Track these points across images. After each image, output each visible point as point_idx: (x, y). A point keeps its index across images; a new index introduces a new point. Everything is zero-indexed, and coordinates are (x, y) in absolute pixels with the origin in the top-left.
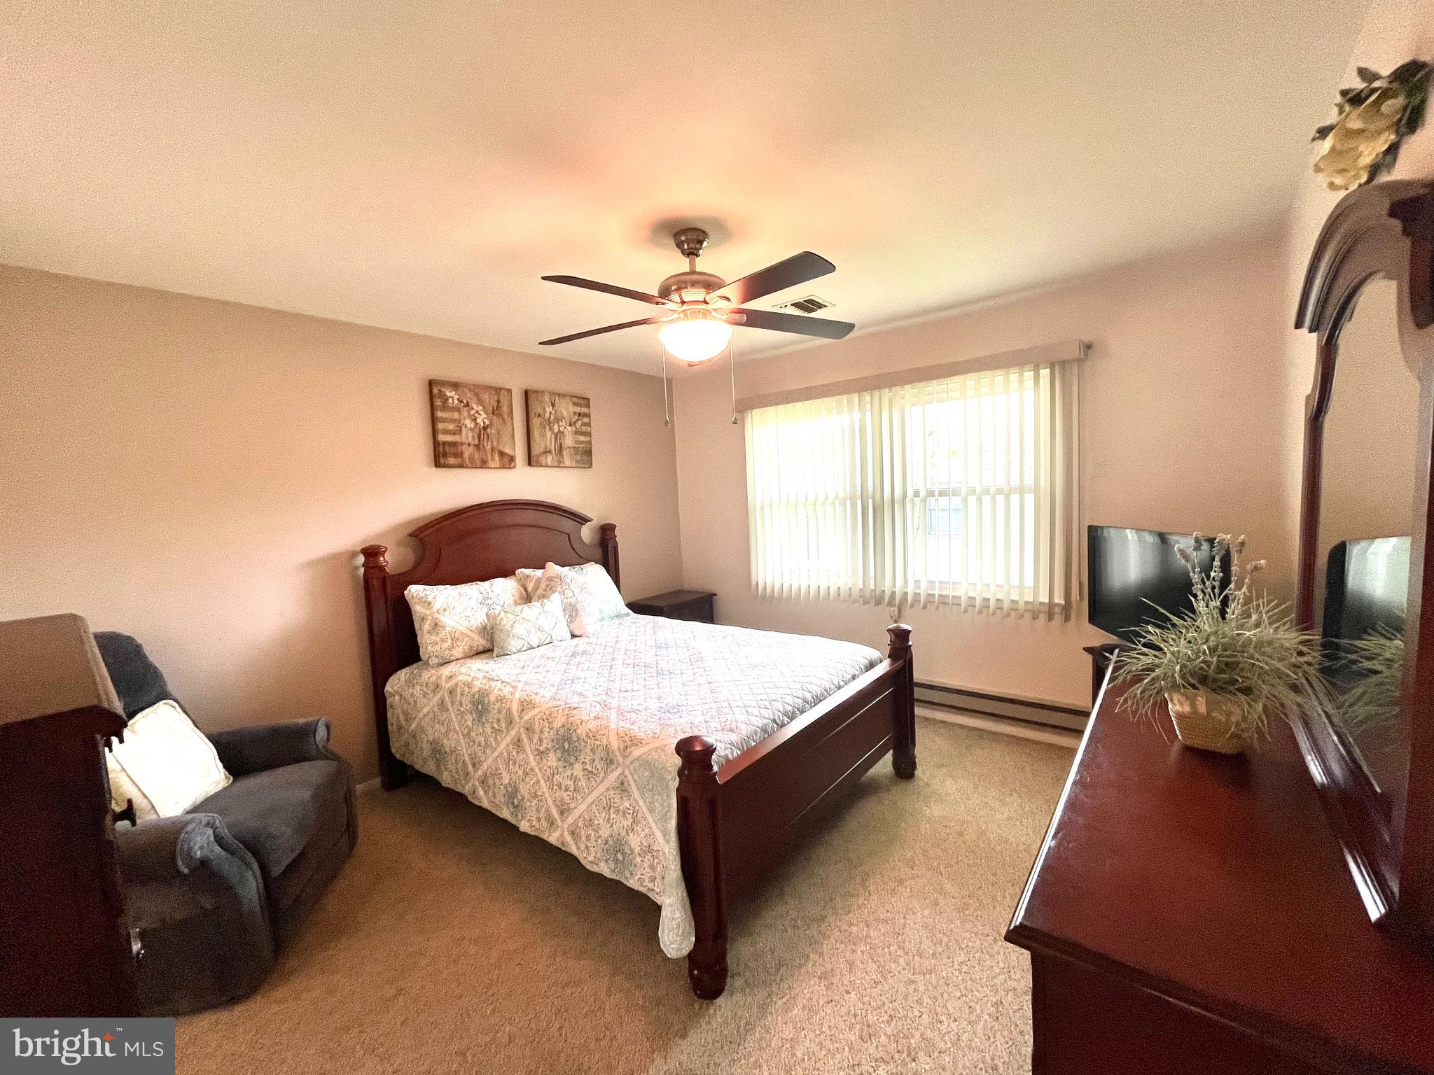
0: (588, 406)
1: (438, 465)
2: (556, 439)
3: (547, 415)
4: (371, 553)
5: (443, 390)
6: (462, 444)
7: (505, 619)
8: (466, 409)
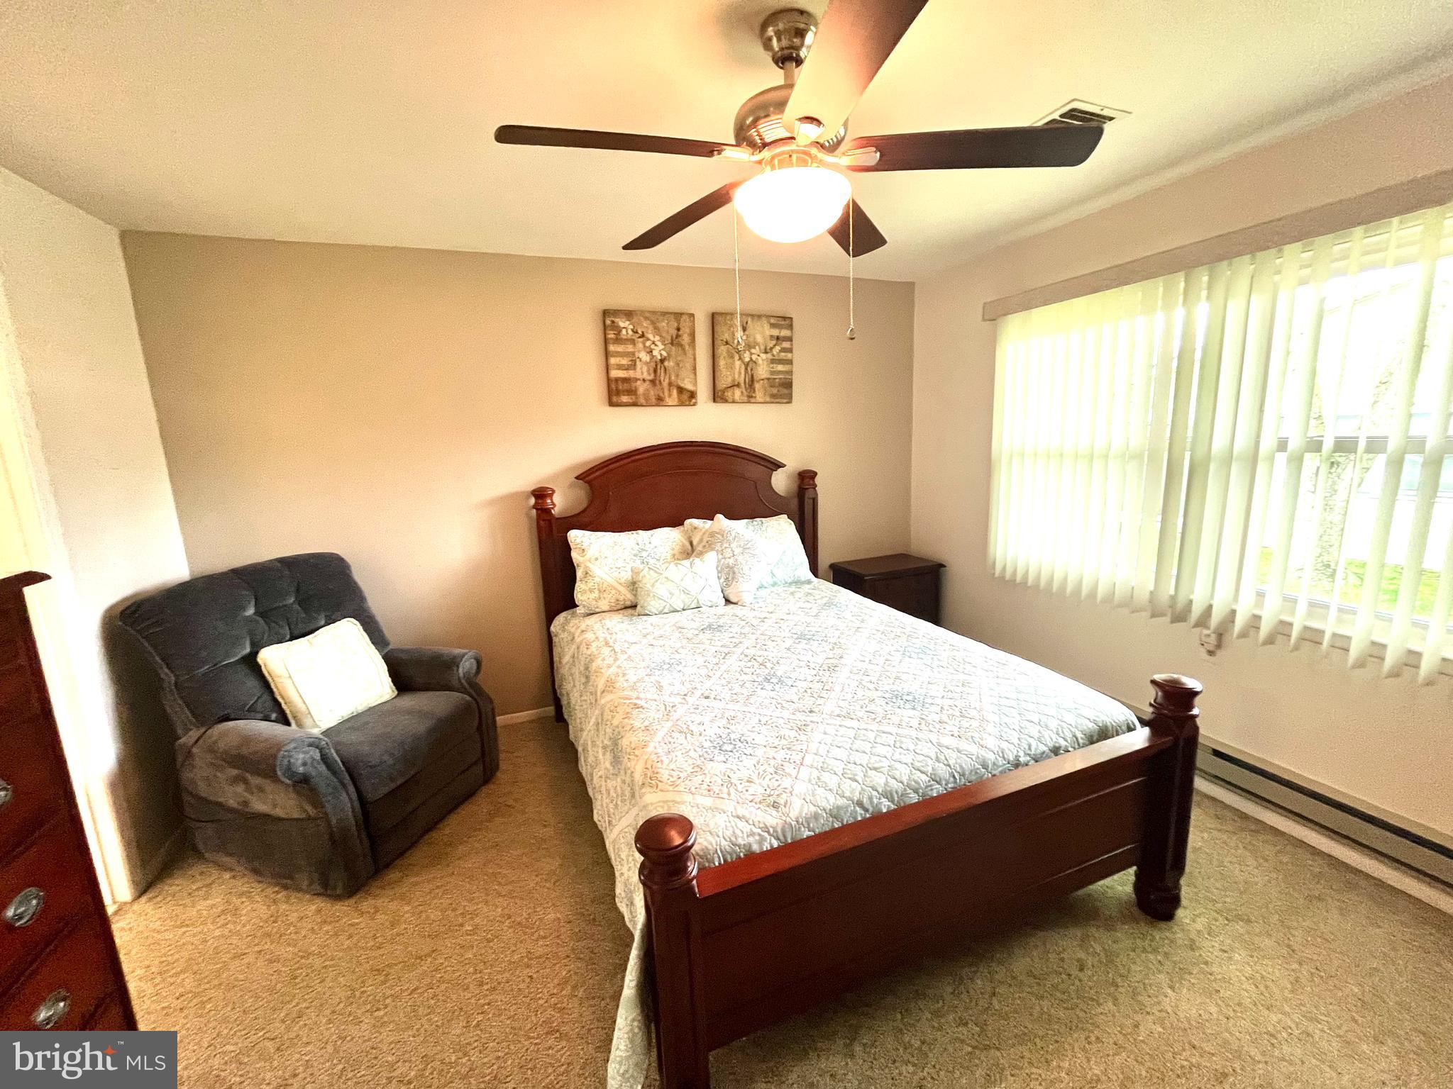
0: (790, 327)
1: (611, 404)
2: (746, 369)
3: (737, 342)
4: (541, 494)
5: (616, 320)
6: (637, 380)
7: (648, 576)
8: (641, 340)
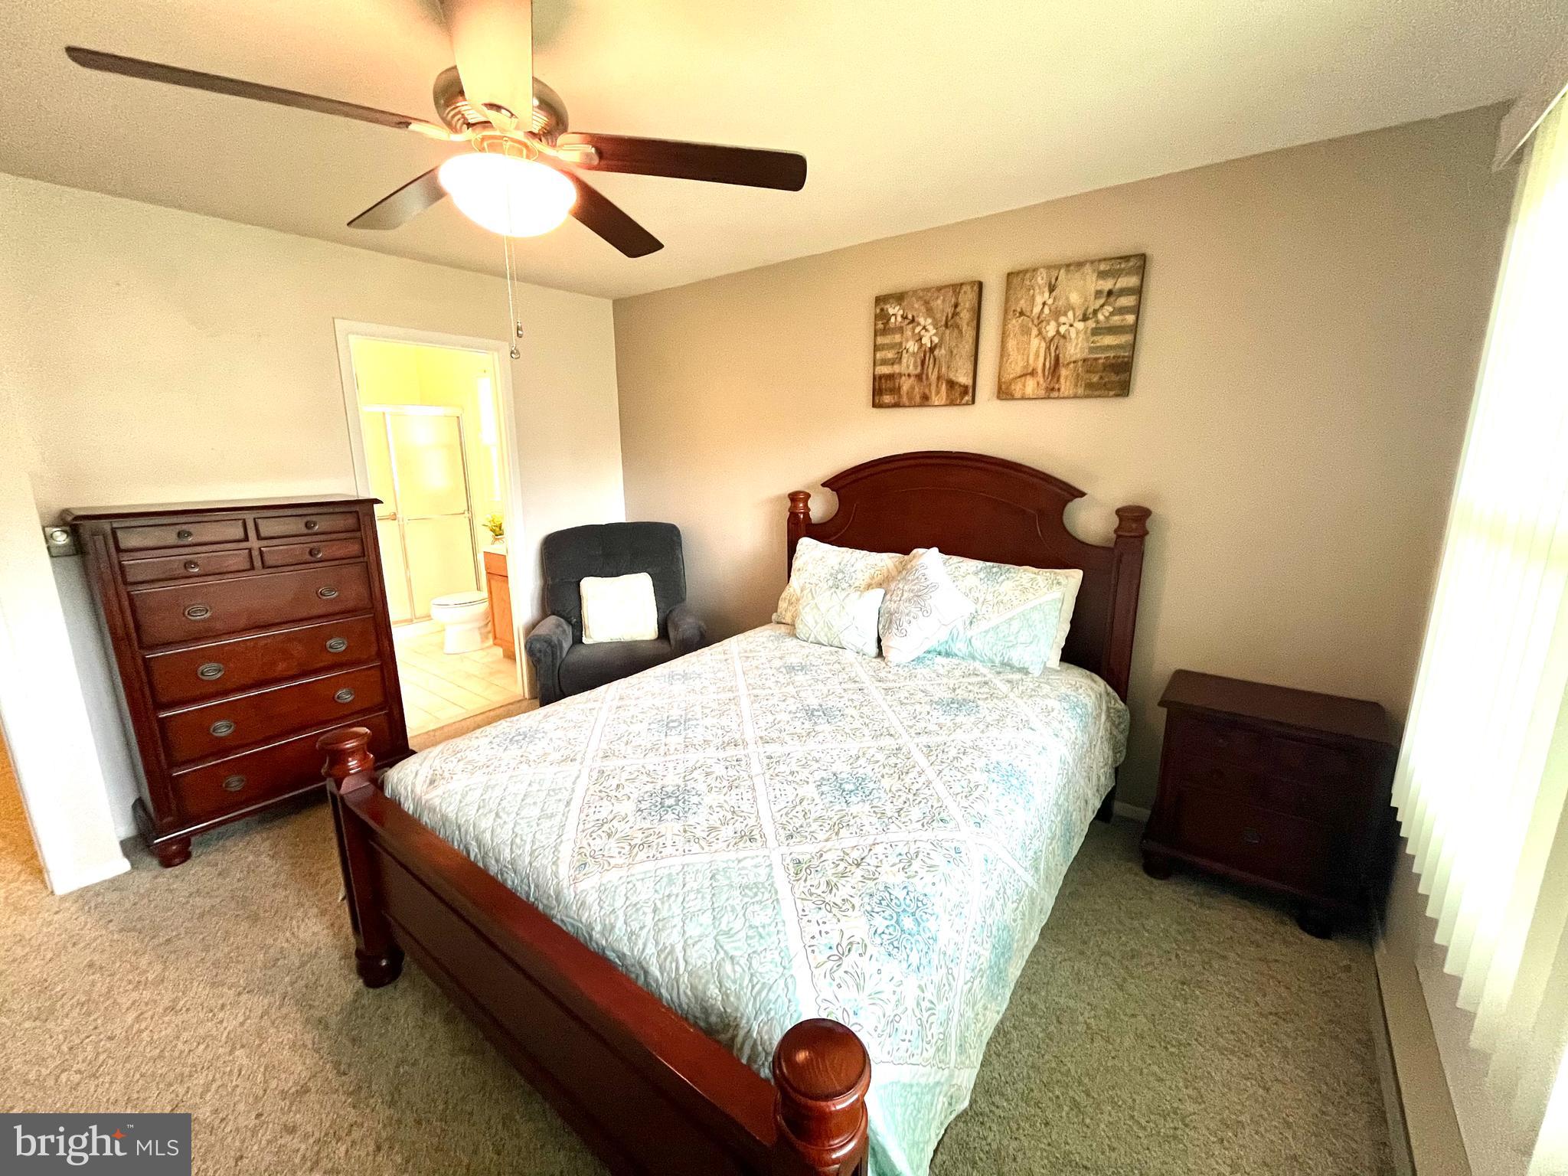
0: (1141, 270)
1: (874, 405)
3: (1037, 310)
4: (794, 497)
5: (885, 307)
8: (910, 326)
